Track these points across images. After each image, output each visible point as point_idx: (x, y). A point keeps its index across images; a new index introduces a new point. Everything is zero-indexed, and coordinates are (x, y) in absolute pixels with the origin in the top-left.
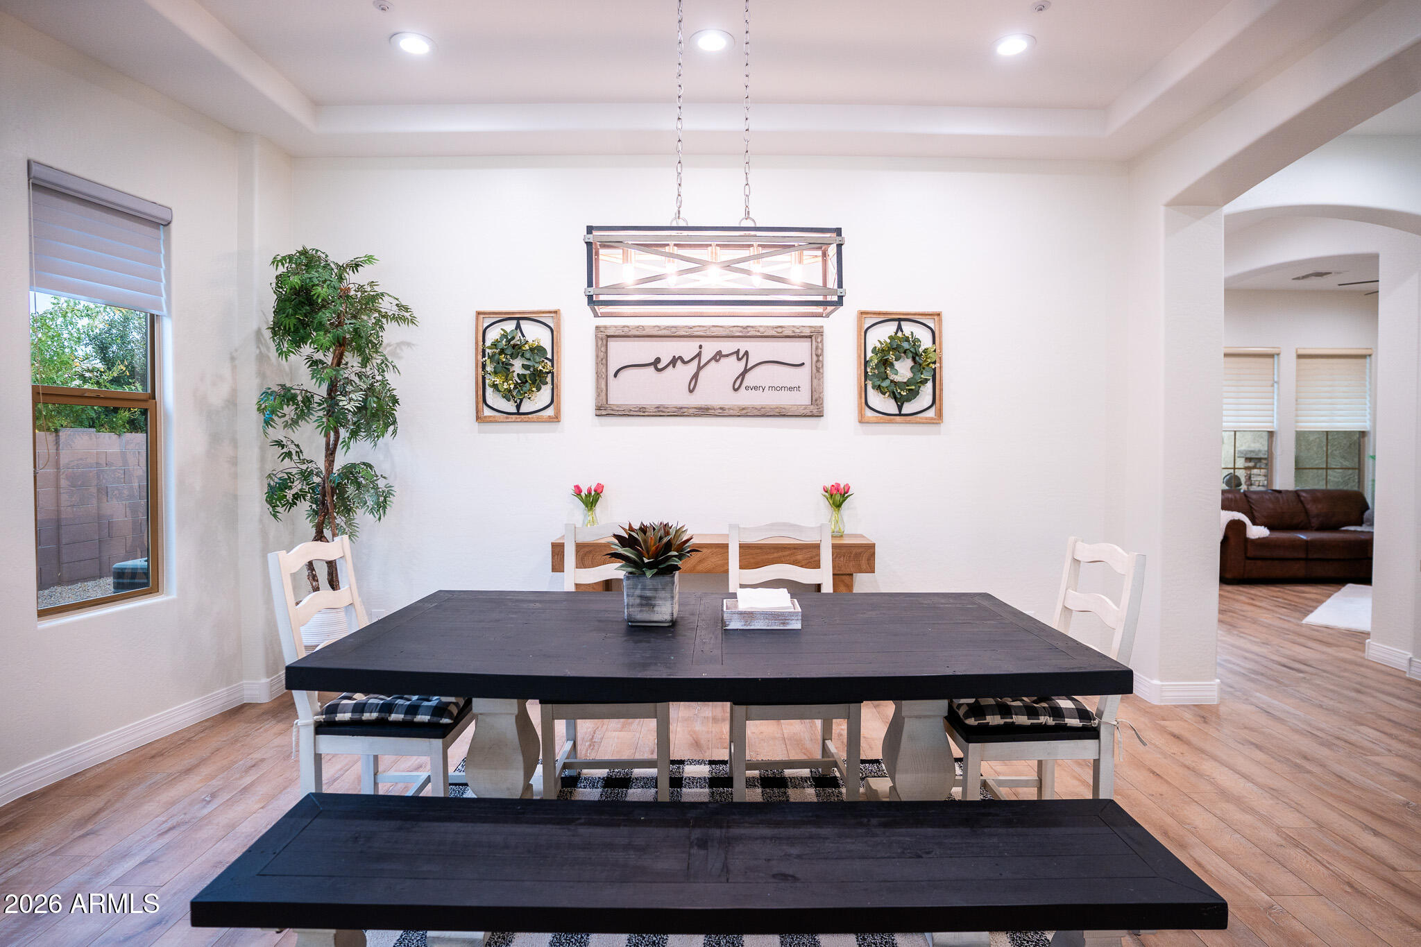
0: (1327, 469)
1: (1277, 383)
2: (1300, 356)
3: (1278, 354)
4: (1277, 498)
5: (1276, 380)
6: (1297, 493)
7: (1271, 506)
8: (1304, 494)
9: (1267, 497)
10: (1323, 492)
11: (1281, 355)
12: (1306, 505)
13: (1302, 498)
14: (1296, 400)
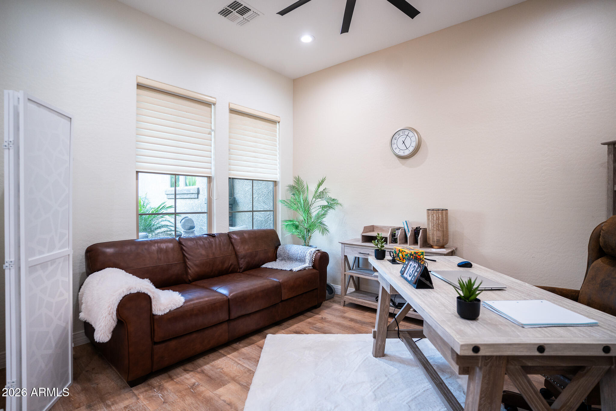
0: (253, 211)
1: (214, 131)
2: (233, 111)
3: (214, 104)
4: (210, 243)
5: (213, 128)
6: (229, 236)
7: (203, 252)
8: (235, 236)
9: (201, 243)
10: (249, 233)
11: (216, 105)
12: (235, 247)
13: (233, 240)
14: (229, 150)
